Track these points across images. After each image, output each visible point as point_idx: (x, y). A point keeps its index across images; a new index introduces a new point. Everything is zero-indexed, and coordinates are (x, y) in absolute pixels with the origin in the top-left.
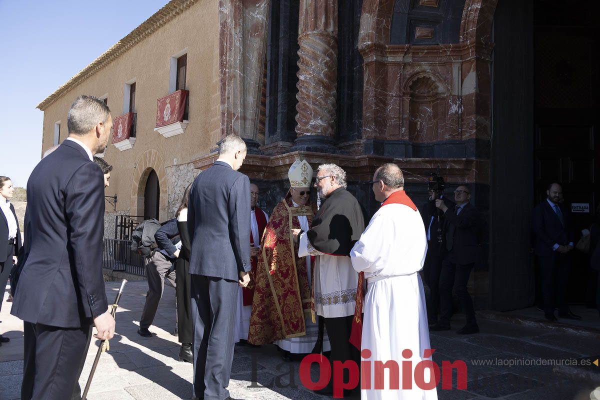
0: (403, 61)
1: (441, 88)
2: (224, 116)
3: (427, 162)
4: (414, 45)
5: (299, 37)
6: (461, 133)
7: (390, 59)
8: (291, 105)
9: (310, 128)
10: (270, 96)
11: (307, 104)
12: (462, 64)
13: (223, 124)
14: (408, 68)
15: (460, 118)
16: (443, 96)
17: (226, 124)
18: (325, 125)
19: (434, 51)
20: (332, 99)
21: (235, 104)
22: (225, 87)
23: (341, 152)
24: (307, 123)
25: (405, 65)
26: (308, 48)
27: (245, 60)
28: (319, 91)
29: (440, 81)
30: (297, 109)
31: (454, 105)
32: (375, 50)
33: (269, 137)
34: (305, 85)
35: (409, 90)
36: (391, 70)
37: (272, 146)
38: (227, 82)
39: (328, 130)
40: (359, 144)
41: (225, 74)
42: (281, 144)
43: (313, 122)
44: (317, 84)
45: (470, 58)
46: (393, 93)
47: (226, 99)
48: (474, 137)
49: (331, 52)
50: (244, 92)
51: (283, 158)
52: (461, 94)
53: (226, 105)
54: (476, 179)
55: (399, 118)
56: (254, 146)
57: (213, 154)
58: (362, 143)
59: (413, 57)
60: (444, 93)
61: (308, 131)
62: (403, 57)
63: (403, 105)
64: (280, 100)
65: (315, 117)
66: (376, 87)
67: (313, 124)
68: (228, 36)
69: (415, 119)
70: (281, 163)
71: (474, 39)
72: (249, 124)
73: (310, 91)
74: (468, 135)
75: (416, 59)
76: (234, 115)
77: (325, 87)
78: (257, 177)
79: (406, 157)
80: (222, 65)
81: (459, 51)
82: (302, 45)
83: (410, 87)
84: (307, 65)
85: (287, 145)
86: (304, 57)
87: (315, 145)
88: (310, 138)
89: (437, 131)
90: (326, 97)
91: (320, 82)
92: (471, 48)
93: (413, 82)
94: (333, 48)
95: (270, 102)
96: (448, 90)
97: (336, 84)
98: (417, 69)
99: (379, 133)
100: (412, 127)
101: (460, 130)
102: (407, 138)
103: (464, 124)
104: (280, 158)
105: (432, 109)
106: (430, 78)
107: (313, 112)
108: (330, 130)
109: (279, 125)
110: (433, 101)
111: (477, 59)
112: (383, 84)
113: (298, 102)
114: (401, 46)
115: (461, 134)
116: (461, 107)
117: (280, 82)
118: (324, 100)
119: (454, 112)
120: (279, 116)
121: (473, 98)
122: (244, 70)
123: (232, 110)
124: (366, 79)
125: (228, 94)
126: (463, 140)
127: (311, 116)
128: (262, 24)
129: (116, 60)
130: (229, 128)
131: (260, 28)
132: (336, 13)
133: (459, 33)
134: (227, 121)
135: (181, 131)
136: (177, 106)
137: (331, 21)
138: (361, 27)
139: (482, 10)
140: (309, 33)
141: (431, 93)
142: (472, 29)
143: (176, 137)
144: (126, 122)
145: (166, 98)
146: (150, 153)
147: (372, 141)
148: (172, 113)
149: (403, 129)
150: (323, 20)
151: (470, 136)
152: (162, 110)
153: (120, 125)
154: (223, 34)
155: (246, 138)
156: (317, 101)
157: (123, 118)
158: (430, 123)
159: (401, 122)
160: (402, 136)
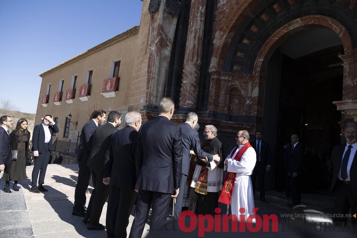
1: (243, 93)
2: (148, 95)
3: (235, 124)
4: (233, 73)
5: (184, 64)
6: (250, 112)
7: (223, 78)
8: (178, 93)
10: (167, 87)
11: (186, 94)
12: (253, 84)
13: (147, 98)
14: (230, 83)
15: (250, 106)
16: (244, 96)
17: (148, 98)
18: (193, 103)
19: (241, 77)
20: (196, 93)
21: (153, 90)
22: (149, 82)
24: (185, 102)
25: (229, 81)
26: (188, 69)
27: (159, 71)
28: (191, 89)
29: (243, 90)
30: (181, 95)
31: (248, 101)
32: (217, 73)
34: (186, 85)
35: (229, 91)
36: (222, 83)
38: (150, 80)
39: (194, 106)
41: (150, 76)
43: (188, 102)
44: (191, 85)
45: (256, 81)
46: (223, 92)
47: (150, 87)
48: (256, 115)
49: (198, 72)
50: (158, 85)
52: (251, 96)
53: (149, 90)
55: (224, 103)
57: (143, 111)
58: (207, 113)
59: (232, 78)
61: (185, 105)
62: (228, 78)
63: (226, 98)
64: (172, 90)
65: (189, 100)
66: (215, 89)
68: (153, 60)
69: (231, 104)
71: (259, 74)
72: (159, 99)
73: (188, 88)
74: (253, 114)
76: (153, 95)
77: (194, 87)
79: (226, 120)
80: (149, 72)
81: (252, 78)
82: (186, 68)
84: (187, 76)
86: (186, 73)
88: (186, 109)
89: (240, 111)
90: (194, 91)
91: (192, 85)
92: (257, 77)
93: (231, 89)
94: (198, 70)
95: (167, 90)
96: (246, 94)
97: (199, 86)
98: (233, 83)
99: (215, 109)
100: (229, 108)
102: (227, 112)
103: (252, 109)
105: (238, 101)
106: (239, 88)
107: (188, 97)
108: (195, 106)
110: (239, 98)
111: (260, 82)
112: (218, 88)
113: (181, 92)
114: (228, 73)
116: (251, 102)
117: (173, 82)
118: (193, 93)
119: (248, 103)
121: (257, 99)
122: (158, 76)
123: (152, 93)
124: (211, 85)
125: (151, 85)
126: (251, 116)
127: (187, 99)
128: (168, 56)
129: (84, 59)
130: (150, 100)
131: (167, 58)
132: (201, 56)
133: (253, 70)
134: (149, 97)
135: (114, 96)
136: (114, 84)
137: (199, 59)
138: (211, 63)
139: (263, 62)
140: (189, 63)
141: (238, 94)
142: (258, 69)
143: (111, 98)
144: (87, 88)
145: (108, 80)
146: (97, 104)
147: (212, 113)
148: (111, 87)
149: (226, 108)
150: (196, 58)
151: (254, 114)
152: (106, 85)
153: (83, 89)
154: (150, 58)
155: (156, 105)
156: (190, 93)
157: (85, 86)
158: (237, 107)
159: (225, 106)
160: (225, 111)
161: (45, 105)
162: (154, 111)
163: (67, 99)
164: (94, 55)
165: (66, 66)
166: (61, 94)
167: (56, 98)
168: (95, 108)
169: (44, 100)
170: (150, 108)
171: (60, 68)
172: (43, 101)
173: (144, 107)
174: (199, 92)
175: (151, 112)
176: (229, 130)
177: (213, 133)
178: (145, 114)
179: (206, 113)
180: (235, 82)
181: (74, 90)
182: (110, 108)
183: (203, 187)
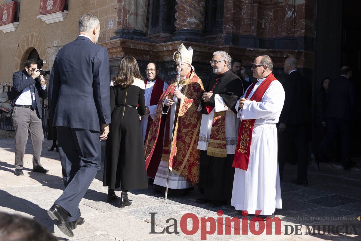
2: (121, 12)
3: (270, 52)
6: (294, 31)
9: (187, 24)
11: (185, 6)
13: (119, 18)
15: (293, 21)
16: (282, 4)
17: (122, 17)
18: (198, 22)
20: (203, 3)
21: (130, 3)
24: (184, 20)
30: (177, 9)
31: (290, 12)
33: (152, 29)
37: (155, 36)
39: (199, 26)
42: (162, 34)
43: (189, 20)
46: (246, 1)
48: (304, 35)
51: (166, 46)
52: (295, 3)
53: (122, 3)
54: (304, 65)
55: (250, 19)
56: (143, 36)
57: (115, 40)
58: (223, 36)
61: (185, 26)
63: (253, 9)
65: (191, 16)
69: (261, 20)
70: (165, 49)
72: (140, 18)
74: (298, 33)
76: (129, 12)
78: (145, 59)
79: (255, 47)
85: (167, 35)
87: (190, 37)
88: (187, 31)
89: (277, 30)
90: (199, 1)
96: (286, 0)
99: (236, 30)
100: (259, 26)
101: (293, 29)
102: (255, 34)
103: (296, 25)
104: (164, 45)
105: (273, 14)
107: (189, 12)
108: (201, 26)
109: (161, 20)
110: (274, 8)
115: (294, 33)
116: (294, 13)
118: (197, 4)
119: (289, 16)
120: (161, 14)
121: (304, 7)
123: (127, 8)
126: (295, 37)
127: (187, 15)
130: (125, 21)
135: (62, 19)
141: (273, 2)
143: (57, 24)
144: (11, 9)
146: (32, 35)
147: (231, 36)
148: (54, 4)
149: (253, 27)
151: (301, 34)
155: (137, 29)
156: (192, 4)
158: (271, 24)
159: (251, 22)
160: (252, 32)
162: (133, 39)
168: (29, 44)
170: (126, 34)
173: (116, 33)
174: (207, 2)
175: (128, 40)
177: (226, 63)
178: (119, 45)
179: (221, 37)
182: (56, 42)
183: (220, 146)
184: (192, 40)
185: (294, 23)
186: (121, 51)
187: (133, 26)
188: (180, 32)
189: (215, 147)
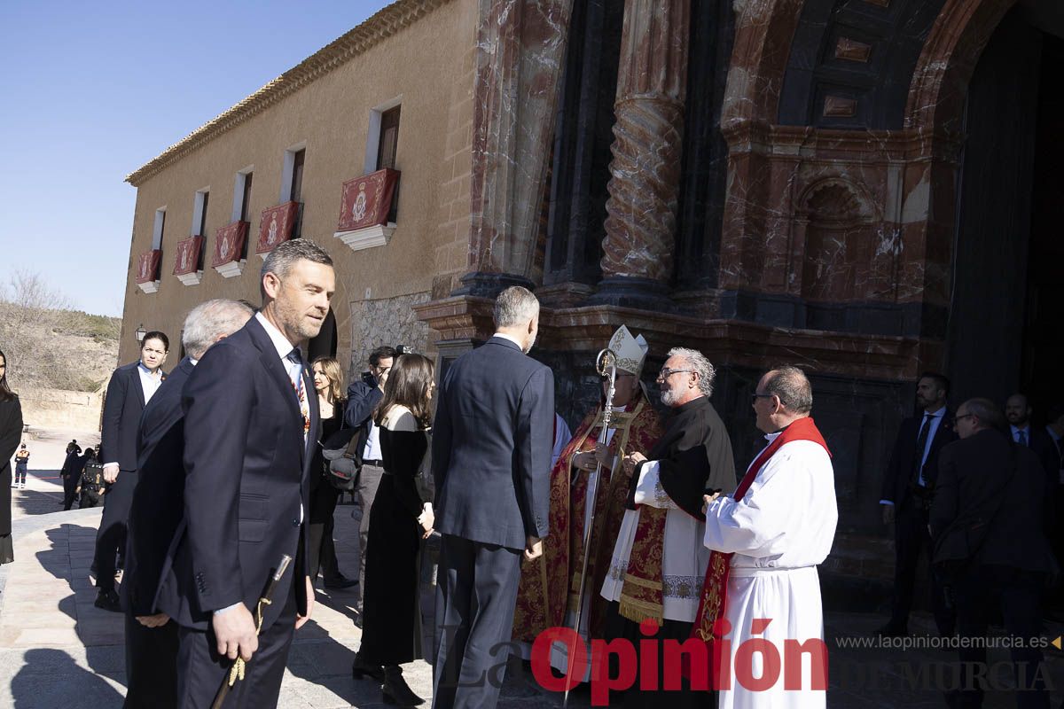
0: (799, 155)
1: (865, 207)
2: (476, 233)
3: (832, 338)
4: (820, 128)
5: (617, 102)
6: (897, 290)
7: (777, 150)
8: (596, 220)
9: (628, 265)
10: (557, 200)
11: (626, 222)
12: (905, 167)
13: (473, 246)
14: (808, 168)
15: (895, 264)
16: (868, 221)
17: (478, 246)
18: (655, 260)
19: (856, 141)
20: (668, 216)
21: (497, 213)
22: (482, 182)
23: (680, 309)
24: (622, 255)
25: (802, 162)
26: (633, 123)
27: (519, 137)
28: (647, 201)
29: (864, 194)
30: (607, 229)
31: (887, 240)
32: (751, 132)
33: (551, 272)
34: (624, 188)
35: (806, 208)
36: (776, 169)
37: (555, 289)
38: (485, 175)
39: (658, 269)
40: (710, 297)
41: (482, 158)
42: (572, 287)
43: (632, 255)
44: (645, 187)
45: (920, 158)
46: (778, 211)
47: (483, 204)
48: (920, 300)
49: (673, 133)
50: (514, 192)
51: (577, 315)
52: (901, 220)
53: (481, 216)
55: (786, 255)
57: (456, 298)
58: (716, 295)
59: (817, 149)
60: (869, 217)
61: (623, 269)
62: (800, 148)
63: (794, 232)
64: (575, 211)
65: (638, 246)
66: (748, 199)
67: (634, 257)
68: (493, 94)
69: (814, 259)
70: (573, 322)
71: (931, 125)
72: (520, 250)
73: (632, 199)
74: (908, 294)
75: (823, 152)
76: (495, 233)
77: (659, 194)
79: (795, 325)
80: (479, 143)
81: (902, 144)
82: (622, 117)
83: (809, 201)
84: (629, 153)
85: (583, 289)
86: (623, 137)
87: (635, 295)
88: (625, 282)
89: (853, 283)
90: (659, 211)
91: (650, 184)
92: (924, 140)
93: (816, 194)
94: (675, 124)
95: (556, 212)
96: (878, 212)
97: (678, 189)
98: (824, 171)
99: (749, 280)
100: (808, 271)
101: (894, 284)
102: (797, 292)
103: (904, 274)
104: (572, 313)
105: (846, 244)
106: (846, 188)
107: (634, 237)
108: (663, 269)
109: (571, 253)
110: (848, 230)
111: (935, 162)
112: (760, 194)
113: (607, 215)
114: (796, 127)
115: (896, 292)
116: (899, 244)
117: (578, 177)
118: (655, 217)
119: (885, 252)
120: (572, 238)
121: (923, 230)
122: (516, 155)
123: (491, 223)
124: (730, 182)
125: (487, 194)
126: (899, 303)
127: (630, 243)
128: (552, 75)
129: (272, 108)
130: (484, 254)
131: (548, 82)
132: (686, 64)
133: (904, 111)
134: (481, 242)
135: (382, 241)
136: (378, 197)
137: (677, 78)
138: (728, 91)
139: (948, 74)
140: (636, 96)
141: (845, 216)
142: (928, 106)
143: (373, 250)
144: (285, 218)
145: (359, 181)
147: (736, 294)
148: (368, 208)
149: (793, 276)
150: (662, 76)
151: (913, 296)
152: (350, 202)
153: (274, 222)
154: (481, 88)
155: (511, 272)
156: (643, 217)
157: (278, 210)
158: (840, 268)
159: (789, 264)
160: (790, 287)
161: (149, 287)
163: (222, 263)
164: (305, 90)
165: (213, 139)
166: (200, 242)
167: (184, 259)
169: (144, 269)
170: (485, 284)
171: (194, 150)
172: (141, 274)
173: (465, 281)
174: (680, 213)
176: (808, 363)
177: (694, 379)
178: (464, 309)
179: (712, 297)
180: (830, 164)
181: (244, 226)
182: (369, 290)
183: (646, 595)
184: (637, 303)
185: (898, 270)
186: (470, 325)
187: (502, 265)
188: (612, 284)
189: (636, 597)
